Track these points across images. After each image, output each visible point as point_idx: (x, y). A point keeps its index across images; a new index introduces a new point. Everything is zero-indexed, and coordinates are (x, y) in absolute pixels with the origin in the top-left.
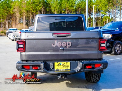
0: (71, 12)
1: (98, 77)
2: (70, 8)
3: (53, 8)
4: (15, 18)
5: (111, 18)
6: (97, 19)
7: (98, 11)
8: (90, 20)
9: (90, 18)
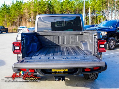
0: (71, 12)
1: (95, 76)
2: (70, 9)
3: (56, 9)
4: (25, 18)
5: (104, 17)
6: (93, 18)
7: (93, 11)
8: (87, 19)
9: (87, 17)
